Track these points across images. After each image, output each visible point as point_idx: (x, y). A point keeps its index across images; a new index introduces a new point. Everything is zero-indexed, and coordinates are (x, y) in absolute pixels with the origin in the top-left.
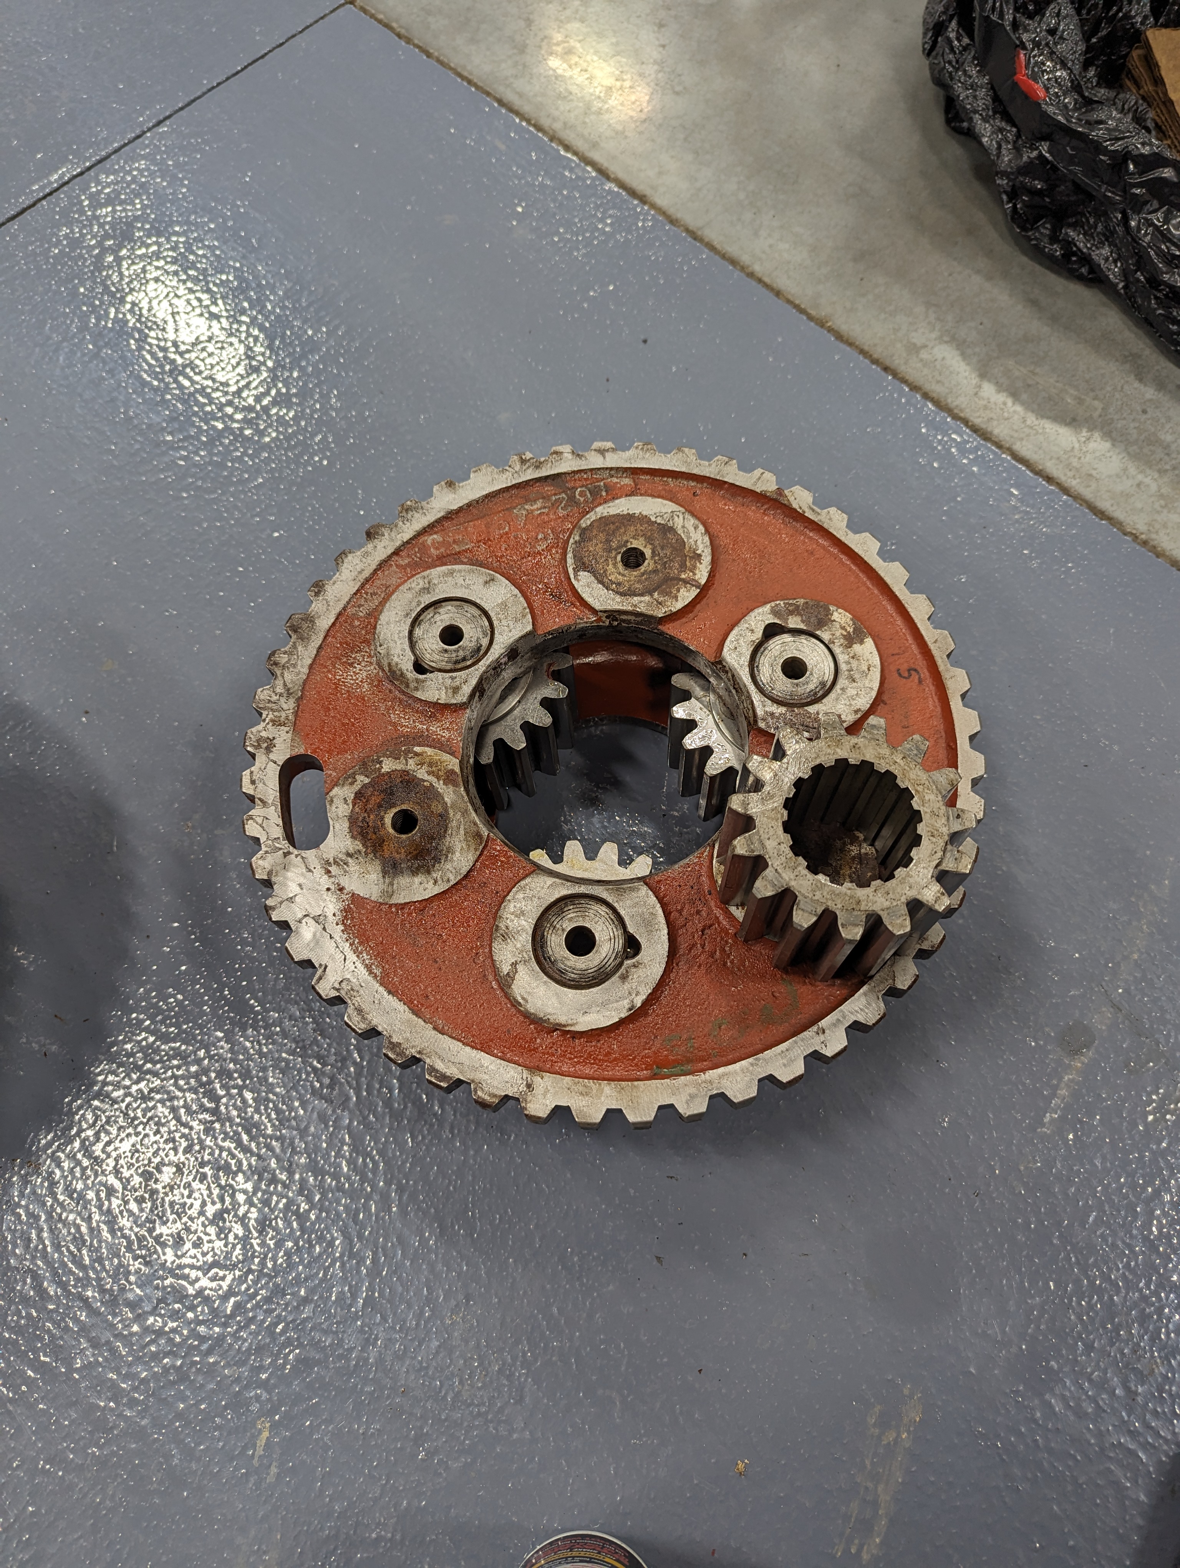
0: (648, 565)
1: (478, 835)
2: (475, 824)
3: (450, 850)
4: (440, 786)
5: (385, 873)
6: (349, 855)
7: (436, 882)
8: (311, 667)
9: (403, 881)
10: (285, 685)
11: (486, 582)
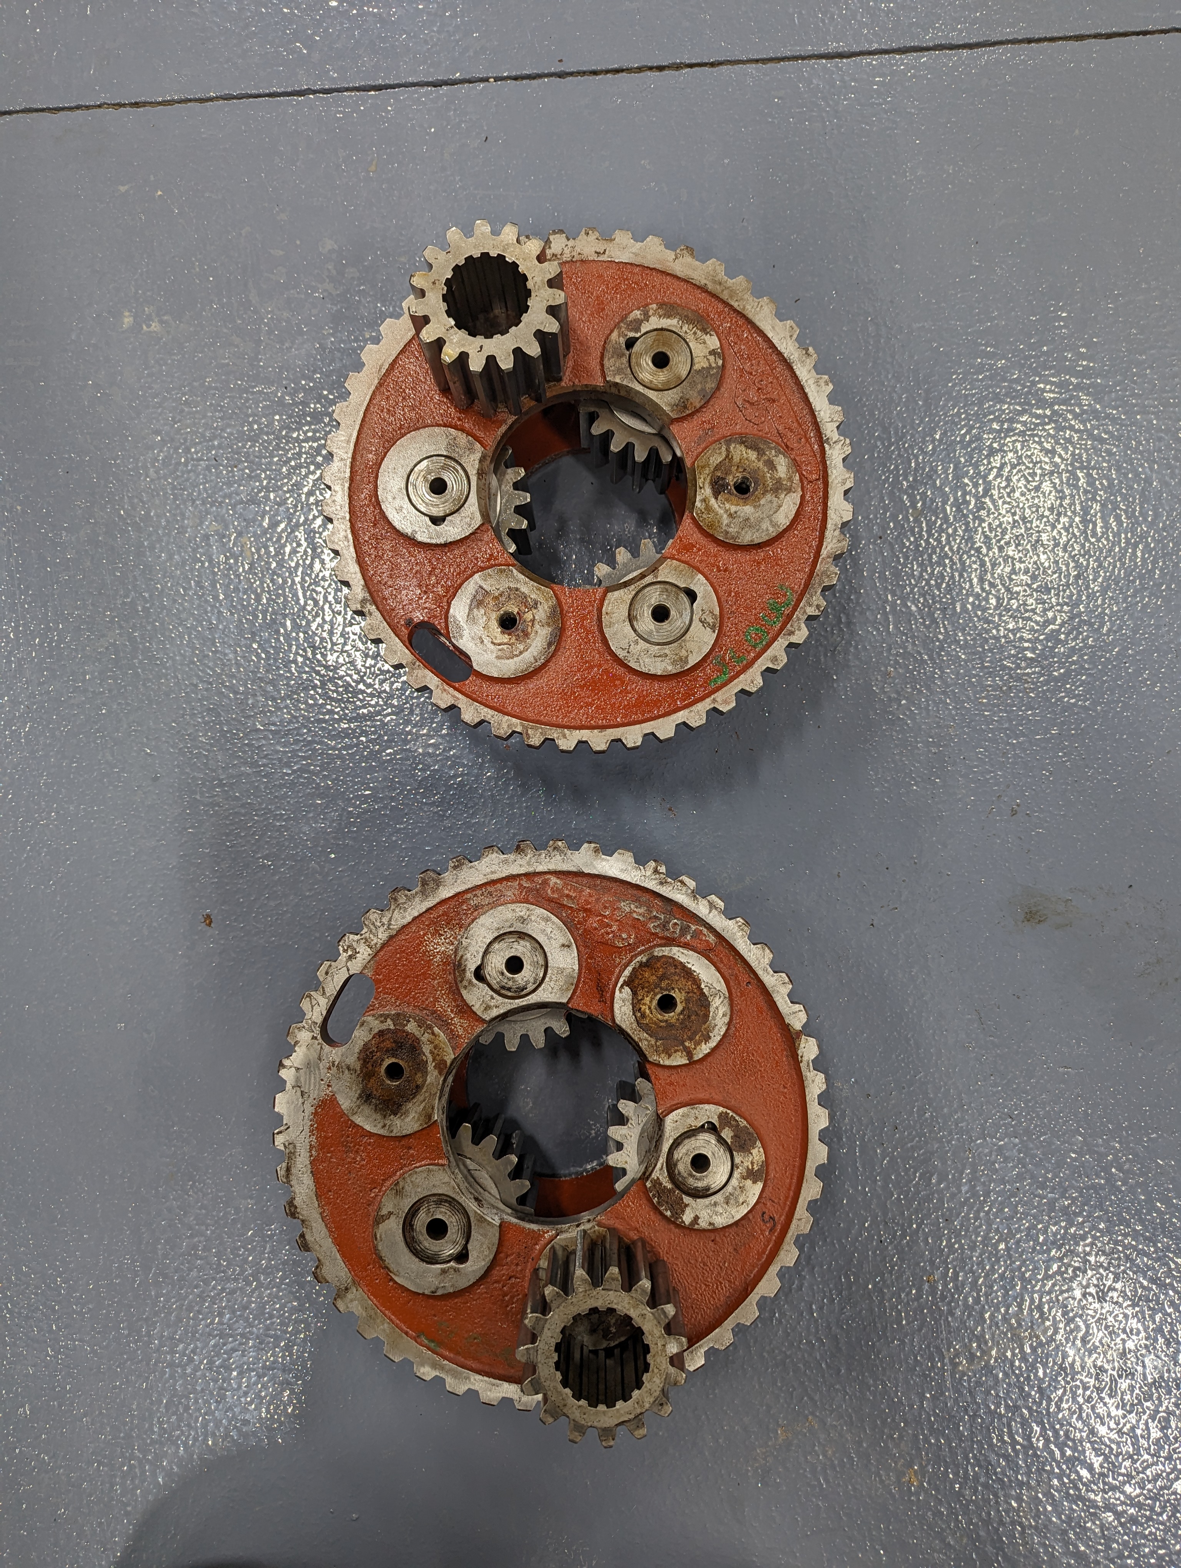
0: (671, 1016)
1: (430, 1117)
2: (433, 1108)
3: (406, 1113)
4: (431, 1066)
5: (360, 1096)
6: (348, 1068)
7: (384, 1126)
8: (415, 919)
9: (367, 1110)
10: (390, 920)
11: (563, 945)
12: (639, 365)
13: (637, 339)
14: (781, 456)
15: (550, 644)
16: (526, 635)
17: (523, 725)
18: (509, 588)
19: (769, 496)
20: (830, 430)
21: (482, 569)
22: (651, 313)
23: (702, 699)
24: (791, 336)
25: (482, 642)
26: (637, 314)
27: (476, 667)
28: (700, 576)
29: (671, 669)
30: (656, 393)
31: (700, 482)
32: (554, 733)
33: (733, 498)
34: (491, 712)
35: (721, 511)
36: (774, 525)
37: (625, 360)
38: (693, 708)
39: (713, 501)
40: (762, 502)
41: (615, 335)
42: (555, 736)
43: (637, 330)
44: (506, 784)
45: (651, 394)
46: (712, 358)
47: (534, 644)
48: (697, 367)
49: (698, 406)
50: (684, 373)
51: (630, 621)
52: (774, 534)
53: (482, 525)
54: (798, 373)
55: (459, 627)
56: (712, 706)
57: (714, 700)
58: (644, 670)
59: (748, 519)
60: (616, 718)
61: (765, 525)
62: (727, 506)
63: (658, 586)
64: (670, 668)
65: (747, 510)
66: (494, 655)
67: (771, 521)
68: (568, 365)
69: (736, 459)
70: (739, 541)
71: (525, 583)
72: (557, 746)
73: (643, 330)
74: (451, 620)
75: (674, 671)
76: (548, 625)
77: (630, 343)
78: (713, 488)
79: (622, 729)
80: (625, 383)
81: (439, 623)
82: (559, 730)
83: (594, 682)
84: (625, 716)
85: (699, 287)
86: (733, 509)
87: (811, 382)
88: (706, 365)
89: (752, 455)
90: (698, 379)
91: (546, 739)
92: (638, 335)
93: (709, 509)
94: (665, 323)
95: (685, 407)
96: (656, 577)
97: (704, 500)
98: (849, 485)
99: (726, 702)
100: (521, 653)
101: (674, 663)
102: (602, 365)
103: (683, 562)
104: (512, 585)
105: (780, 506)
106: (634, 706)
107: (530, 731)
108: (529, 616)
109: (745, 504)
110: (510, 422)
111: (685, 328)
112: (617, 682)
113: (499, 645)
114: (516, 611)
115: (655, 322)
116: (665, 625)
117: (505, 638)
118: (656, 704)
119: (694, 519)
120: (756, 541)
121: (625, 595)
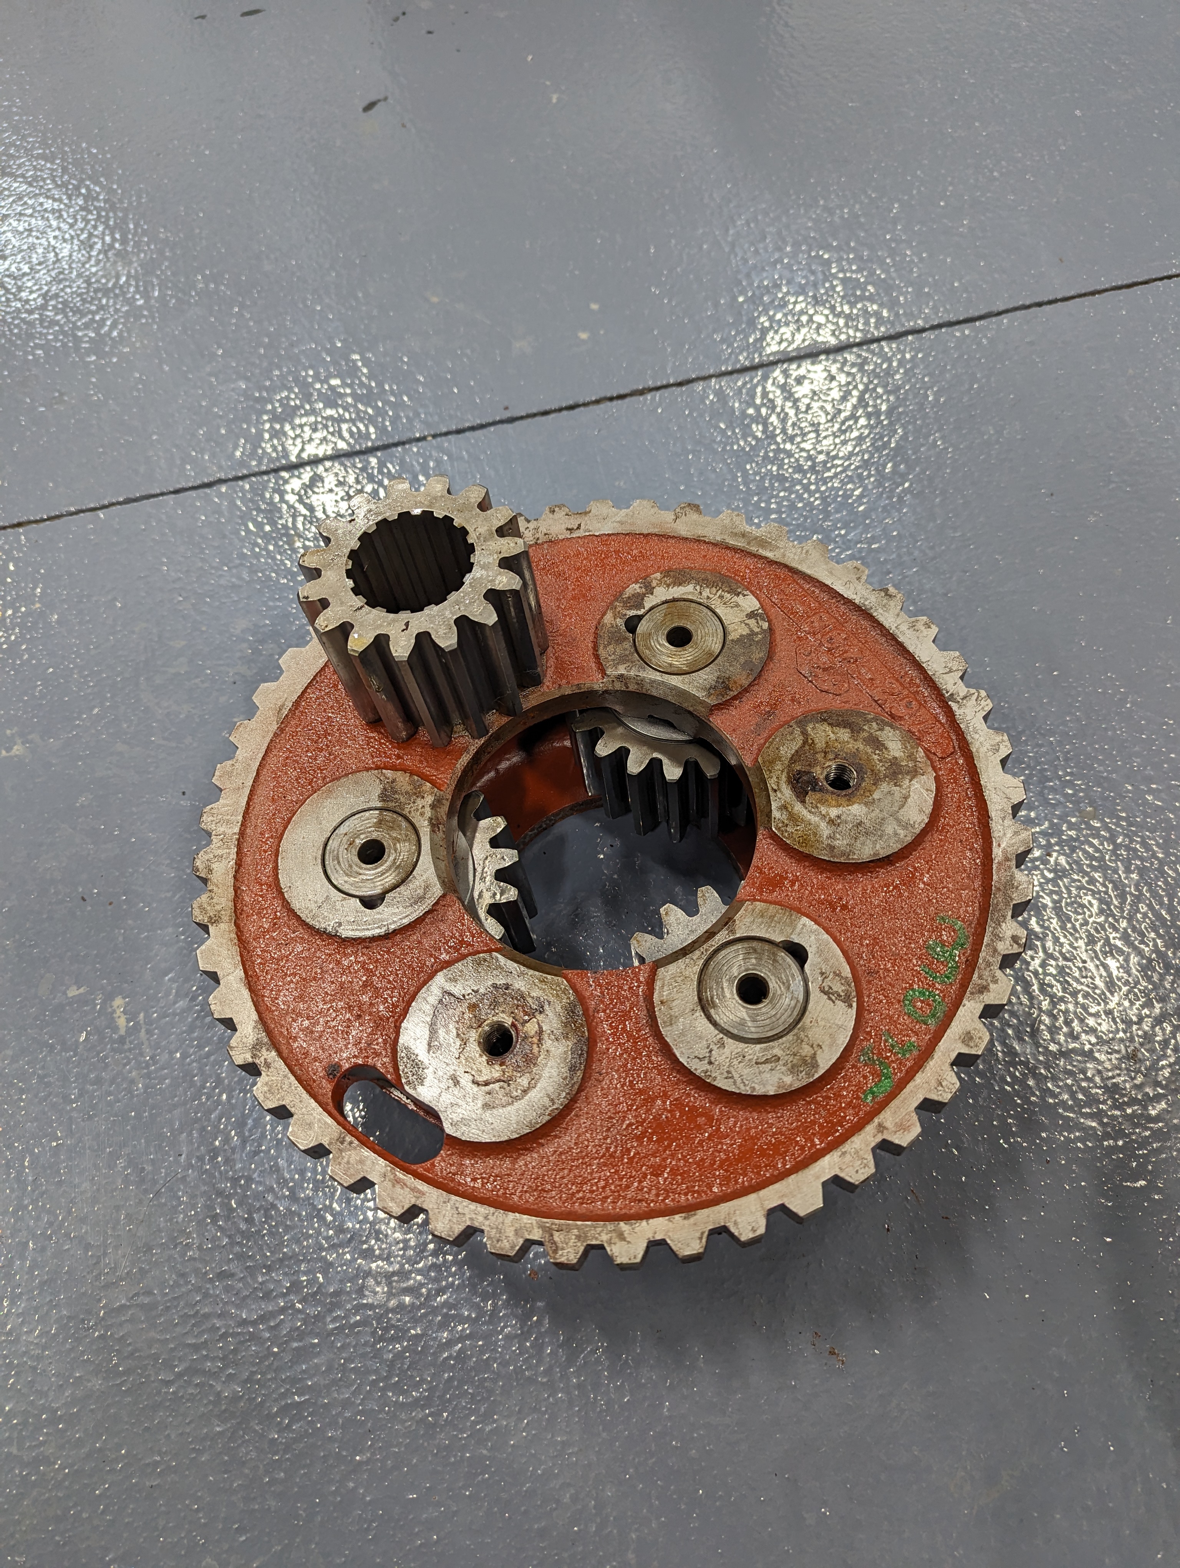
12: (650, 648)
13: (640, 618)
14: (887, 728)
15: (573, 1069)
16: (530, 1060)
17: (542, 1227)
18: (495, 986)
19: (884, 787)
20: (951, 684)
21: (448, 964)
22: (654, 584)
23: (858, 1128)
24: (858, 579)
25: (456, 1083)
26: (635, 588)
27: (449, 1129)
28: (805, 920)
29: (791, 1082)
30: (680, 678)
31: (772, 783)
32: (601, 1234)
33: (828, 796)
34: (483, 1209)
35: (814, 819)
36: (906, 826)
37: (628, 645)
38: (847, 1147)
39: (798, 807)
40: (876, 795)
41: (608, 618)
42: (604, 1238)
43: (640, 606)
44: (539, 1347)
45: (675, 681)
46: (752, 622)
47: (546, 1074)
48: (733, 636)
49: (746, 683)
50: (716, 647)
51: (704, 1009)
52: (909, 839)
53: (444, 896)
54: (881, 619)
55: (417, 1065)
56: (879, 1138)
57: (881, 1128)
58: (745, 1090)
59: (860, 824)
60: (710, 1187)
61: (890, 828)
62: (823, 810)
63: (739, 946)
64: (788, 1079)
65: (857, 810)
66: (480, 1104)
67: (898, 821)
68: (548, 665)
69: (820, 744)
70: (855, 858)
71: (521, 974)
72: (610, 1259)
73: (648, 605)
74: (401, 1054)
75: (797, 1085)
76: (566, 1037)
77: (632, 625)
78: (794, 788)
79: (724, 1207)
80: (632, 673)
81: (381, 1063)
82: (610, 1226)
83: (659, 1126)
84: (726, 1180)
85: (715, 545)
86: (834, 812)
87: (904, 627)
88: (745, 631)
89: (844, 734)
90: (738, 649)
91: (589, 1248)
92: (640, 612)
93: (794, 818)
94: (677, 592)
95: (727, 688)
96: (733, 932)
97: (784, 807)
98: (1005, 751)
99: (902, 1127)
100: (525, 1092)
101: (793, 1069)
102: (597, 657)
103: (771, 903)
104: (501, 981)
105: (906, 798)
106: (739, 1161)
107: (557, 1236)
108: (531, 1028)
109: (850, 802)
110: (473, 749)
111: (706, 592)
112: (701, 1120)
113: (487, 1084)
114: (508, 1021)
115: (661, 594)
116: (763, 1007)
117: (496, 1071)
118: (778, 1149)
119: (773, 837)
120: (883, 853)
121: (690, 967)
